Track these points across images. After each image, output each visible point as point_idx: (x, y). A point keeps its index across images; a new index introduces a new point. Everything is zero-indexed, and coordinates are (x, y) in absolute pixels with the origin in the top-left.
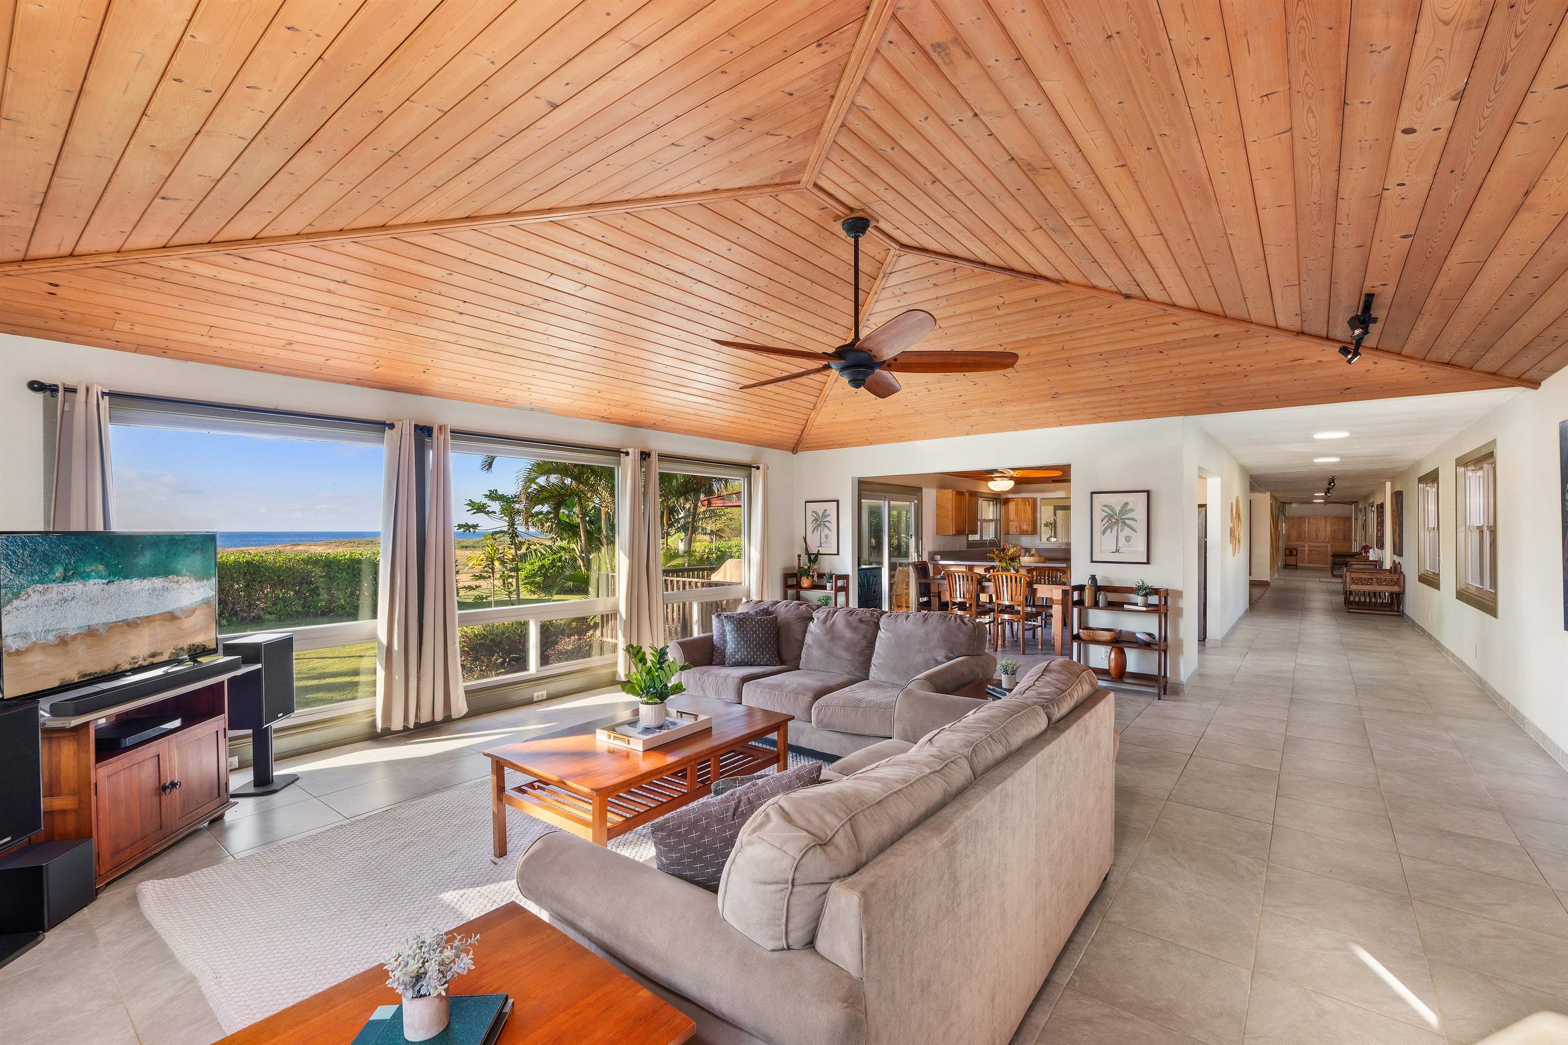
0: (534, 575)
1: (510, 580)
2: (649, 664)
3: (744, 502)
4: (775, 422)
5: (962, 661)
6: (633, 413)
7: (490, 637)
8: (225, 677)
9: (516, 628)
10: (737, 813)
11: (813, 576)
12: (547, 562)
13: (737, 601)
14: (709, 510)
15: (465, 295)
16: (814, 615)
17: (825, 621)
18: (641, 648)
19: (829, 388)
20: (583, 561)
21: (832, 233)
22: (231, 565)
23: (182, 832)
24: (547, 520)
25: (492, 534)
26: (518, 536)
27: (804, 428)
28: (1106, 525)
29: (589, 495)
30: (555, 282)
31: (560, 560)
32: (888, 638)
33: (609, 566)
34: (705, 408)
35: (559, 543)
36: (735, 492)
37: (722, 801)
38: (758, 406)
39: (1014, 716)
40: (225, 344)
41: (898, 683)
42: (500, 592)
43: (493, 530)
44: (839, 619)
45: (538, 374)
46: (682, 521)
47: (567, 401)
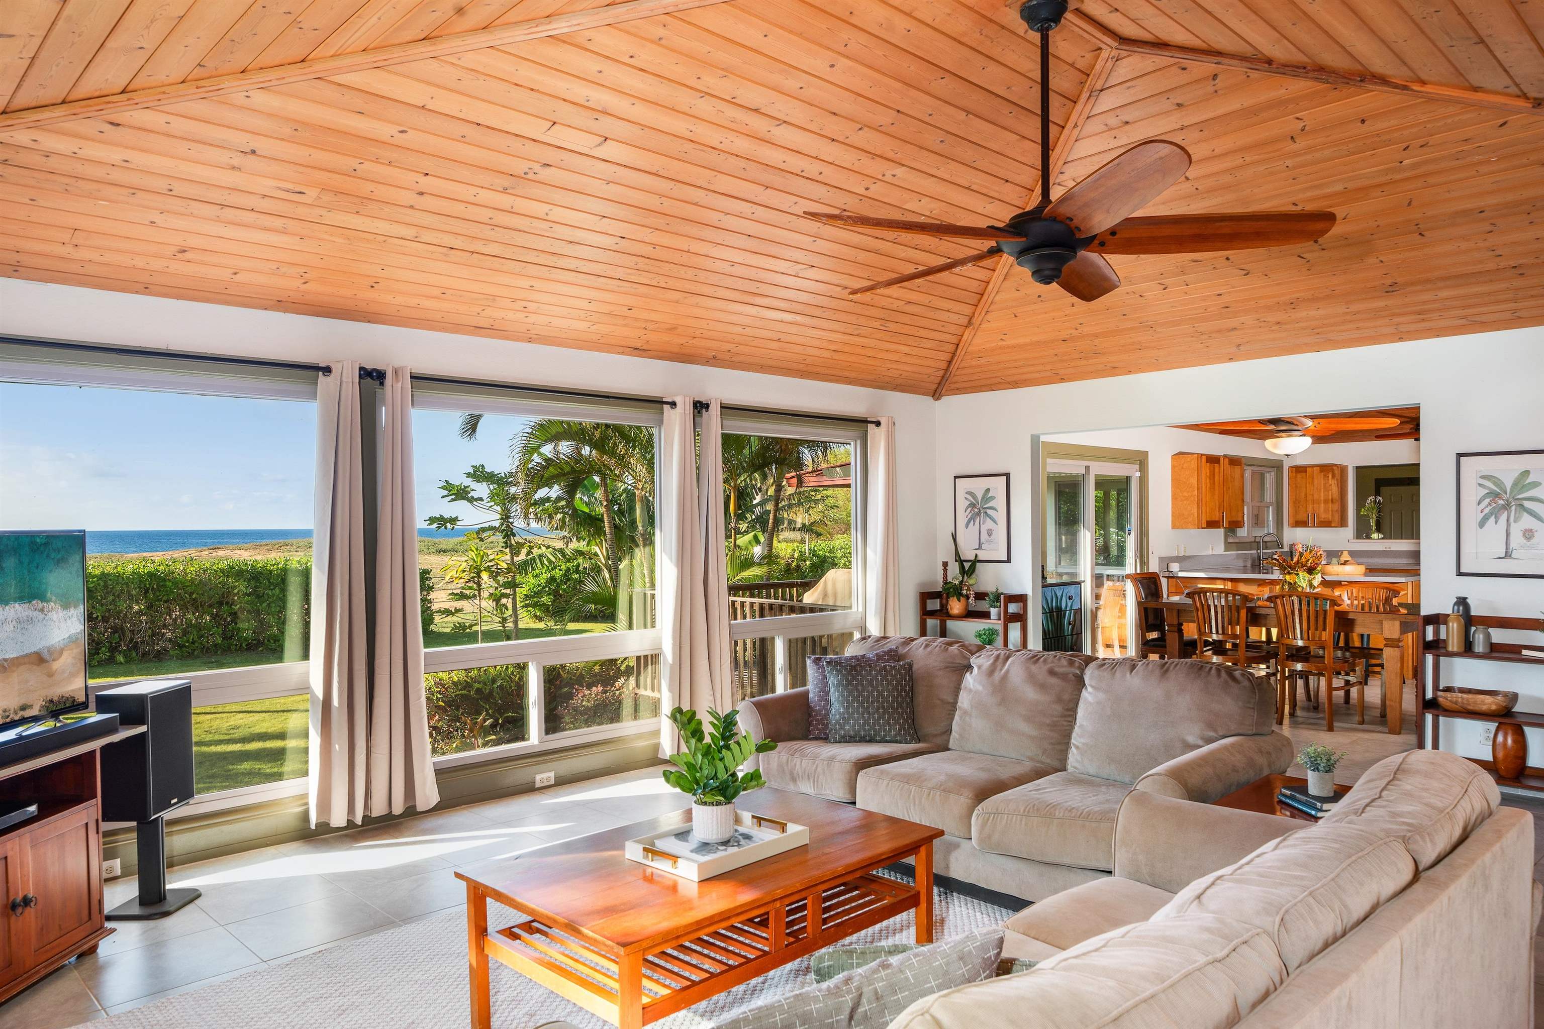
0: (538, 594)
1: (504, 601)
2: (708, 740)
3: (855, 477)
4: (905, 349)
5: (1233, 745)
6: (683, 341)
7: (477, 685)
8: (96, 745)
9: (512, 673)
10: (856, 1017)
11: (968, 597)
12: (558, 574)
13: (846, 637)
14: (800, 493)
15: (428, 164)
16: (974, 661)
17: (991, 672)
18: (694, 713)
19: (996, 290)
20: (610, 572)
21: (1003, 27)
22: (128, 578)
23: (38, 972)
24: (557, 510)
25: (478, 533)
26: (514, 535)
27: (952, 358)
28: (1487, 511)
29: (617, 472)
30: (560, 136)
31: (577, 571)
32: (1098, 703)
33: (647, 580)
34: (794, 329)
35: (574, 545)
36: (839, 463)
37: (831, 993)
38: (877, 324)
39: (1354, 858)
40: (94, 256)
41: (1118, 778)
42: (490, 619)
43: (479, 526)
44: (1015, 668)
45: (538, 284)
46: (758, 510)
47: (582, 325)
